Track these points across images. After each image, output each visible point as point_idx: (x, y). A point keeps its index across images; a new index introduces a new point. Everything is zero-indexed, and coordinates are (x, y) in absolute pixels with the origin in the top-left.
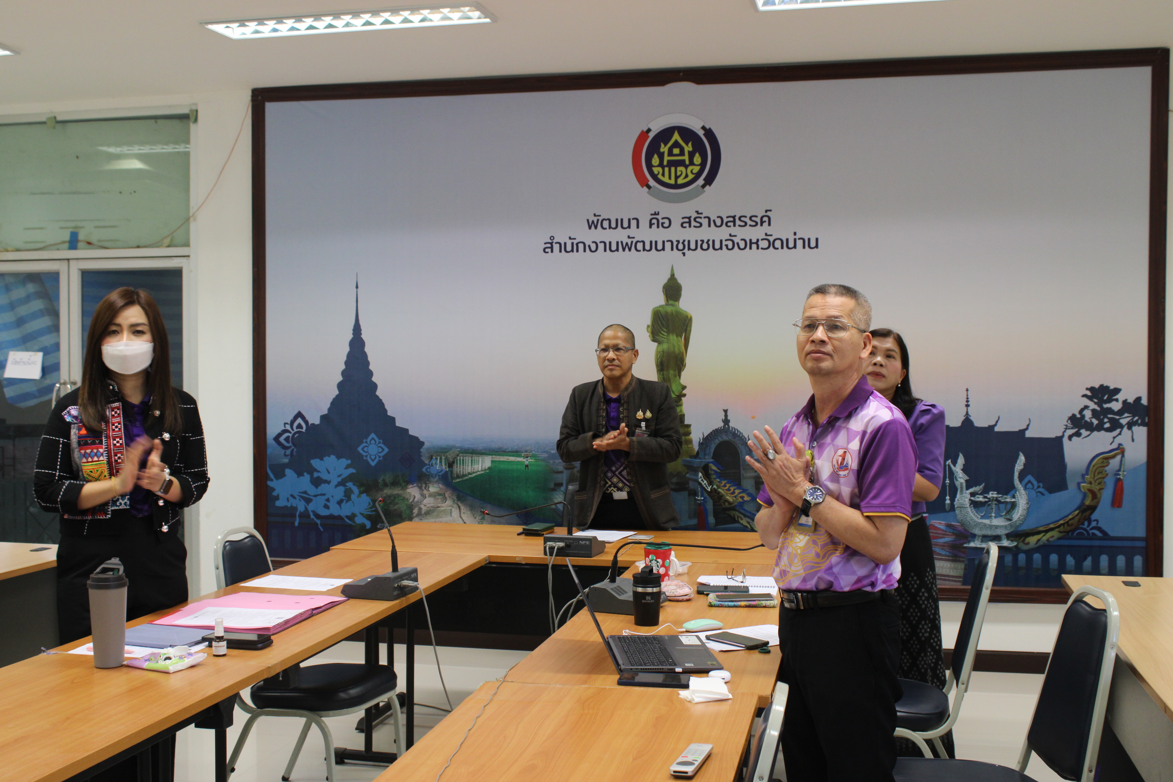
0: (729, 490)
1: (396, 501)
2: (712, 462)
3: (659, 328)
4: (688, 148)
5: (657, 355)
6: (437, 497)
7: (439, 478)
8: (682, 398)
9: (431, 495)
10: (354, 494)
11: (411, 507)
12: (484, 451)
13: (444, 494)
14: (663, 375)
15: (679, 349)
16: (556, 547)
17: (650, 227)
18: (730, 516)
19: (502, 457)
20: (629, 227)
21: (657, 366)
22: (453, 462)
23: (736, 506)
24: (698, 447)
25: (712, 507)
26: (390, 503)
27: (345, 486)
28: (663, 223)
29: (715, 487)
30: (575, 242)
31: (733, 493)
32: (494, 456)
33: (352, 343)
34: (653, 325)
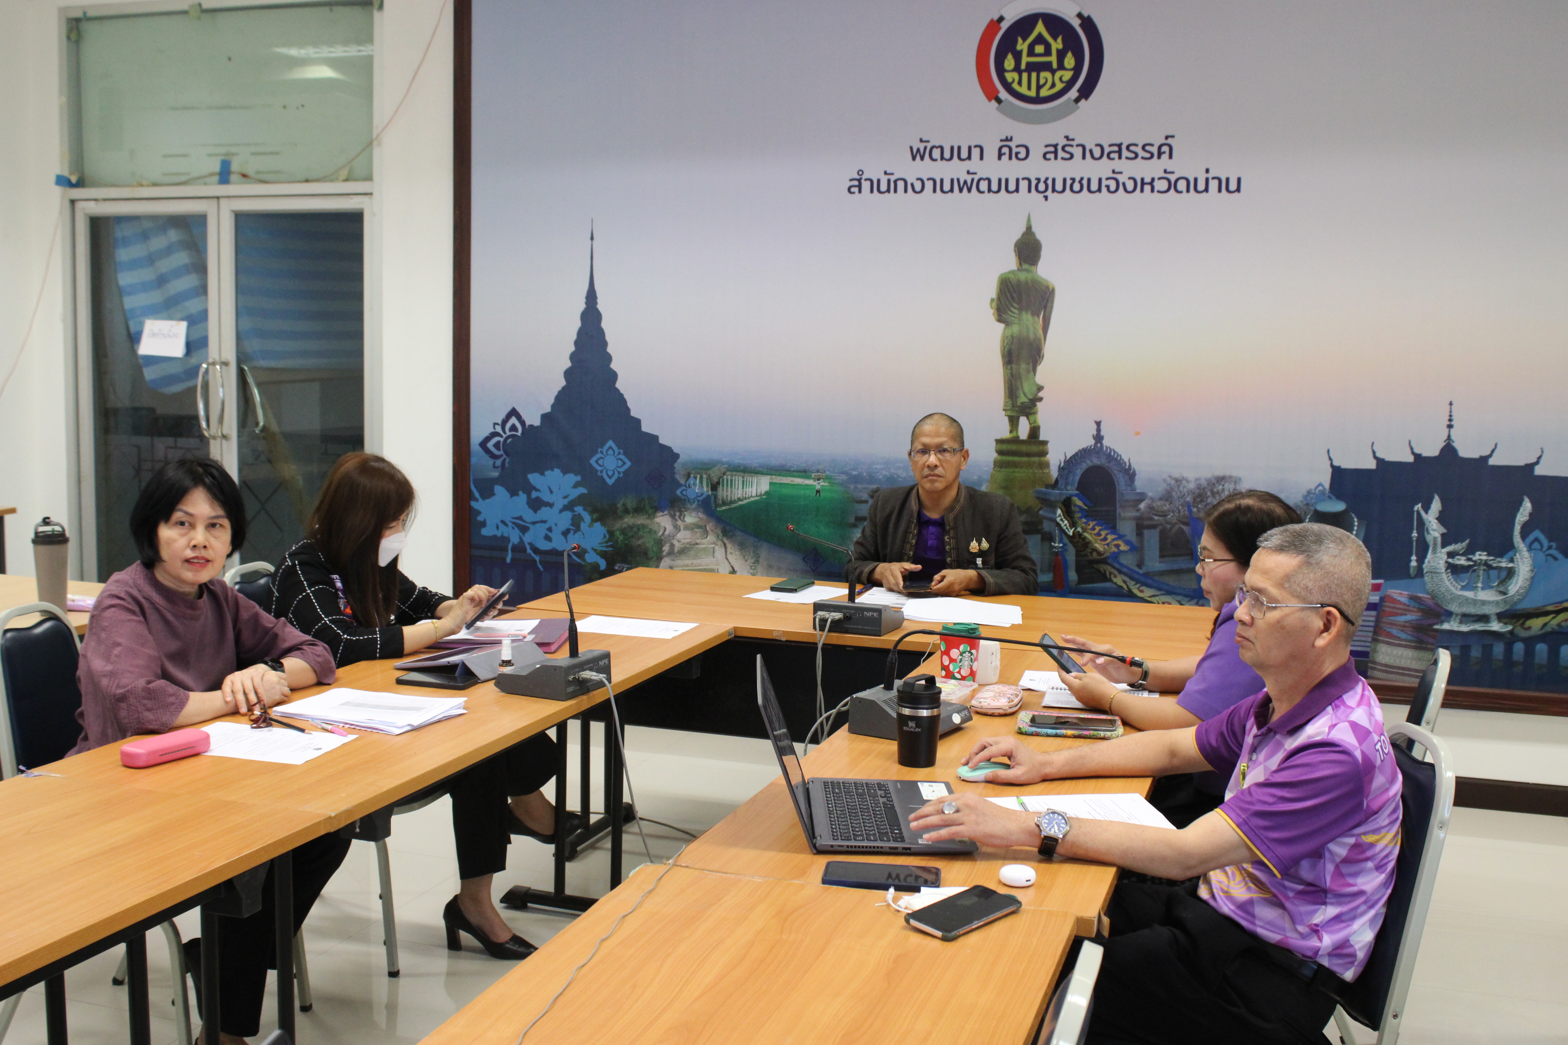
0: (1099, 534)
1: (641, 533)
2: (1076, 495)
3: (1007, 303)
4: (1057, 45)
5: (1004, 341)
6: (696, 530)
7: (699, 505)
8: (1038, 404)
9: (687, 528)
10: (584, 522)
11: (660, 543)
12: (760, 469)
13: (705, 526)
14: (1011, 369)
15: (1035, 334)
16: (829, 620)
17: (1000, 158)
18: (1099, 571)
19: (784, 478)
20: (969, 158)
21: (1003, 356)
22: (718, 483)
23: (1107, 558)
24: (1057, 473)
25: (1074, 558)
26: (632, 536)
27: (573, 511)
28: (1017, 154)
29: (1079, 529)
30: (893, 178)
31: (1105, 539)
32: (774, 477)
33: (584, 316)
34: (999, 299)
